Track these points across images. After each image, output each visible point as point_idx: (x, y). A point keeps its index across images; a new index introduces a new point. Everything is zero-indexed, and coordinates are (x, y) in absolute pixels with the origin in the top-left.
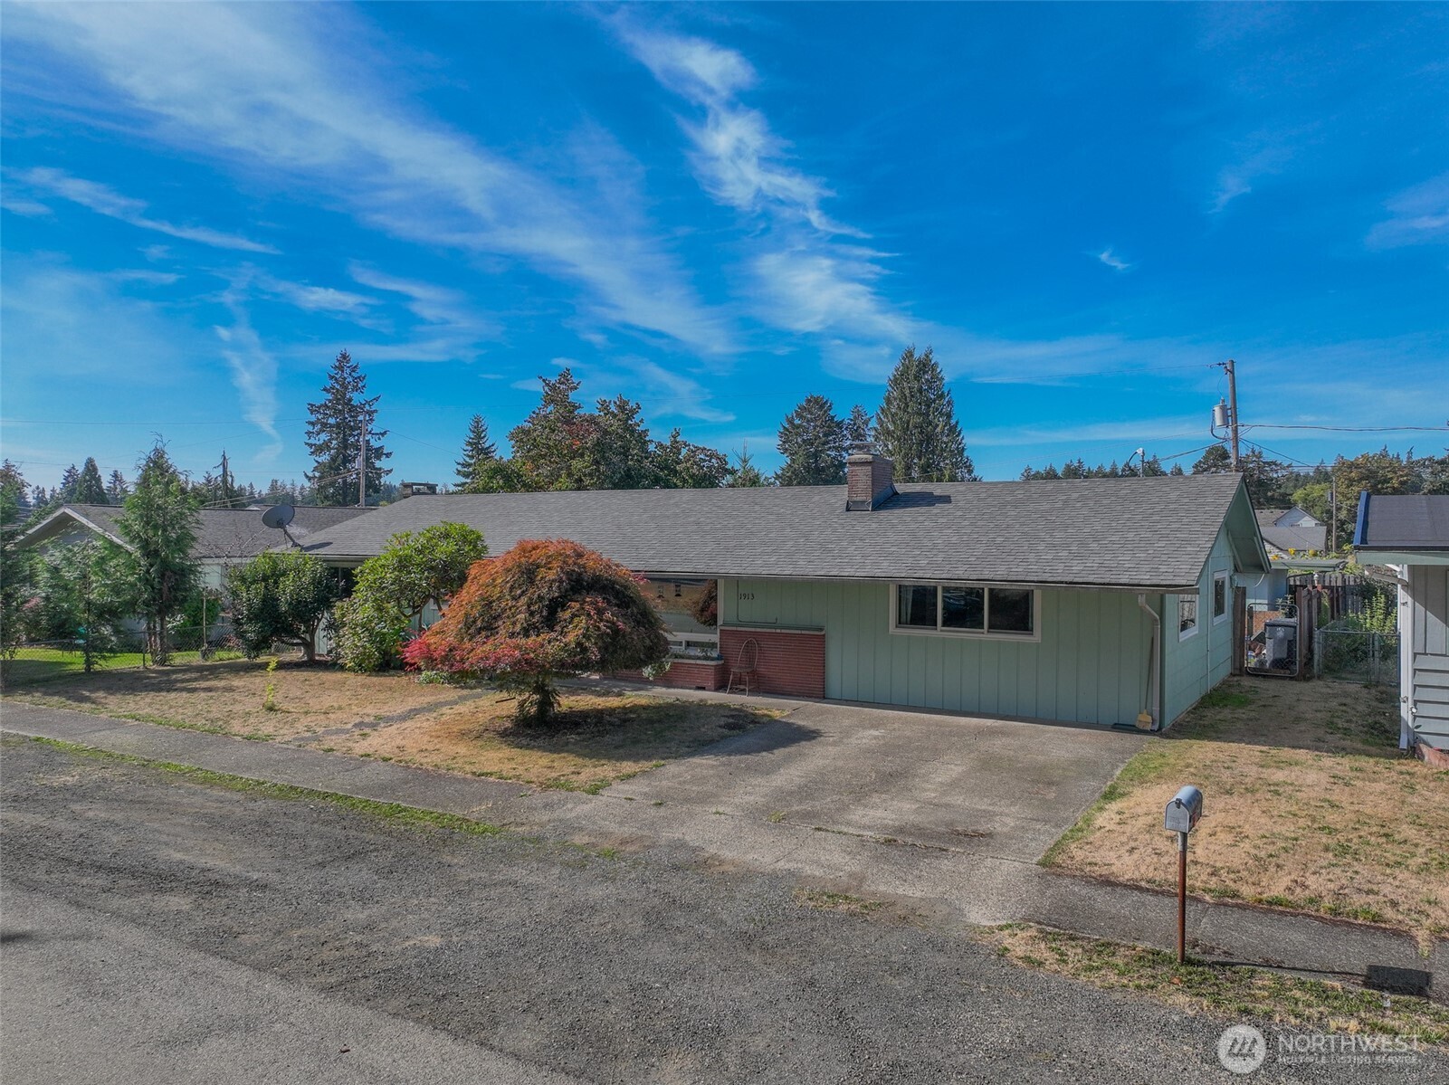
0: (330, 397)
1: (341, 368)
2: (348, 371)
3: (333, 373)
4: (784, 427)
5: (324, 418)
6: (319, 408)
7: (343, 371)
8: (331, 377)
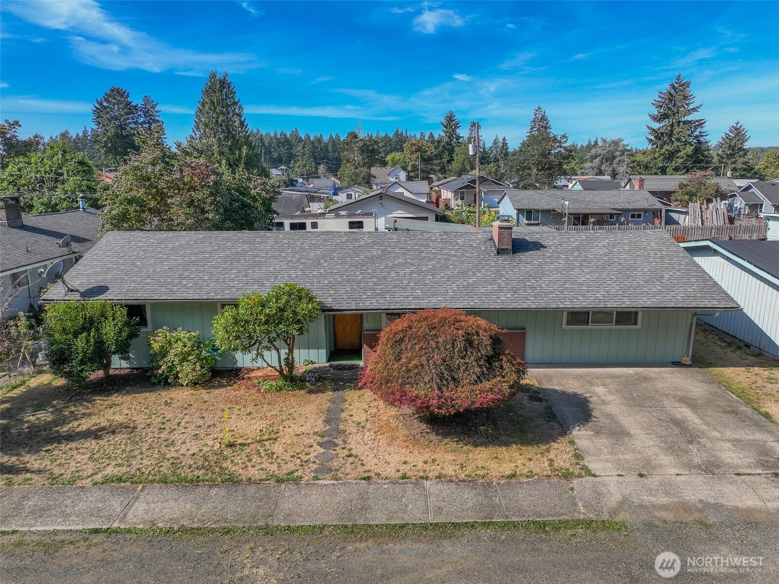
4: (96, 108)
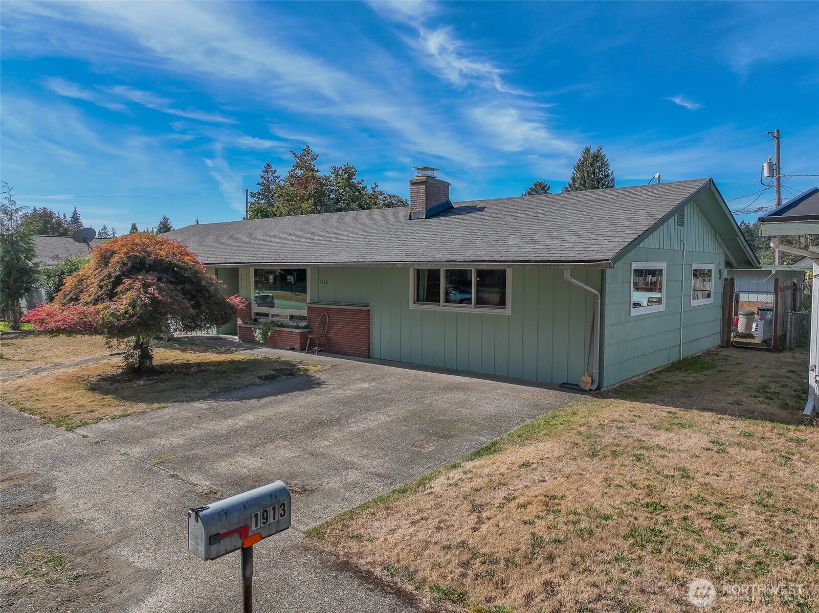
0: (261, 188)
1: (267, 172)
2: (271, 173)
3: (262, 174)
5: (258, 200)
6: (255, 194)
7: (268, 173)
8: (262, 177)
